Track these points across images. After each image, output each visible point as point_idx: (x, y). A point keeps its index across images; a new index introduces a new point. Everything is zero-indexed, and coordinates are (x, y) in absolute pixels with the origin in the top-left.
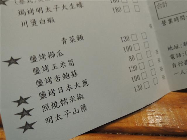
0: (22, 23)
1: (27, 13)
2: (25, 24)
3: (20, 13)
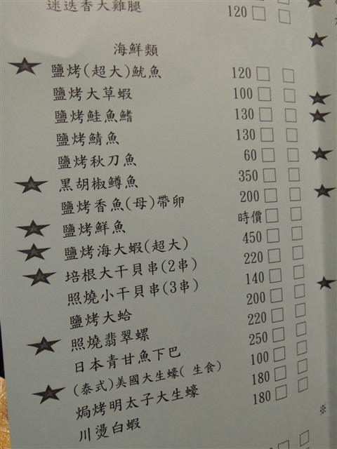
0: (81, 432)
1: (92, 412)
2: (86, 435)
3: (81, 413)
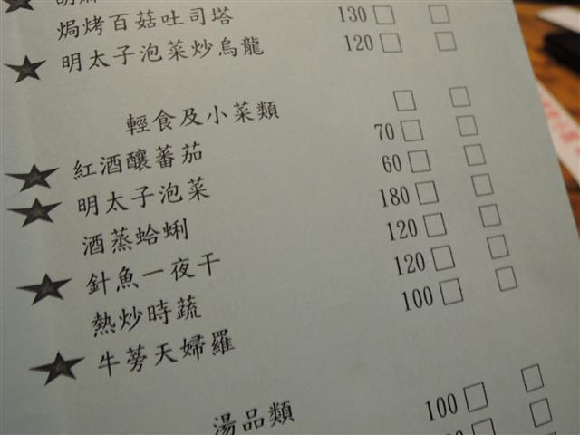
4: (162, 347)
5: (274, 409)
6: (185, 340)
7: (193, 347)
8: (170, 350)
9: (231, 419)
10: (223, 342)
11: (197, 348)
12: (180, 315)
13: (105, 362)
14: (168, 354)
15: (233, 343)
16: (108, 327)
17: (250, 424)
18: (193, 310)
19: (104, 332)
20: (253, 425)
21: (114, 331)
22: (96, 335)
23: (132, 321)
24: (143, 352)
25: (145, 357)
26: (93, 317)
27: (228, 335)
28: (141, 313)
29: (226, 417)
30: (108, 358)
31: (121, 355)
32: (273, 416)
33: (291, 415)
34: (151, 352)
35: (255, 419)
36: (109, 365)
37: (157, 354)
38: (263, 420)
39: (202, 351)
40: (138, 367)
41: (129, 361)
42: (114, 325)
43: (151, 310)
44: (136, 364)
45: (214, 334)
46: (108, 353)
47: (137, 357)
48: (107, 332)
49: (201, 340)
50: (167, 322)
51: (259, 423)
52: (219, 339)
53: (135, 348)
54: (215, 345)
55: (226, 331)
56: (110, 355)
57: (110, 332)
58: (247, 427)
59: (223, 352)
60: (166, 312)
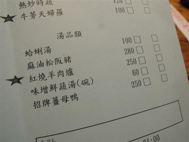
4: (41, 12)
5: (76, 33)
6: (48, 11)
7: (51, 13)
8: (43, 13)
9: (62, 34)
10: (60, 13)
11: (52, 13)
12: (47, 4)
13: (23, 16)
14: (43, 14)
15: (63, 13)
16: (24, 6)
17: (68, 36)
18: (51, 3)
19: (23, 8)
20: (69, 36)
21: (26, 7)
22: (20, 9)
23: (32, 4)
24: (35, 13)
25: (35, 15)
26: (19, 3)
27: (62, 11)
28: (34, 2)
29: (61, 33)
30: (24, 15)
31: (28, 14)
32: (75, 35)
33: (81, 35)
34: (37, 13)
35: (70, 35)
36: (24, 17)
37: (39, 14)
38: (72, 35)
39: (53, 14)
40: (33, 18)
41: (30, 16)
42: (26, 6)
43: (38, 2)
44: (33, 17)
45: (57, 10)
46: (24, 14)
47: (33, 15)
48: (24, 8)
49: (53, 11)
50: (42, 5)
51: (71, 36)
52: (59, 11)
53: (33, 12)
54: (57, 13)
55: (61, 9)
56: (25, 14)
57: (25, 8)
58: (67, 37)
59: (60, 15)
60: (42, 2)
